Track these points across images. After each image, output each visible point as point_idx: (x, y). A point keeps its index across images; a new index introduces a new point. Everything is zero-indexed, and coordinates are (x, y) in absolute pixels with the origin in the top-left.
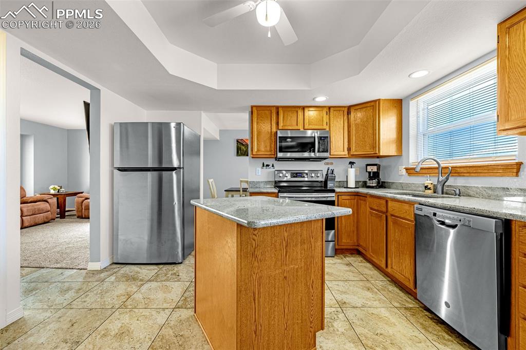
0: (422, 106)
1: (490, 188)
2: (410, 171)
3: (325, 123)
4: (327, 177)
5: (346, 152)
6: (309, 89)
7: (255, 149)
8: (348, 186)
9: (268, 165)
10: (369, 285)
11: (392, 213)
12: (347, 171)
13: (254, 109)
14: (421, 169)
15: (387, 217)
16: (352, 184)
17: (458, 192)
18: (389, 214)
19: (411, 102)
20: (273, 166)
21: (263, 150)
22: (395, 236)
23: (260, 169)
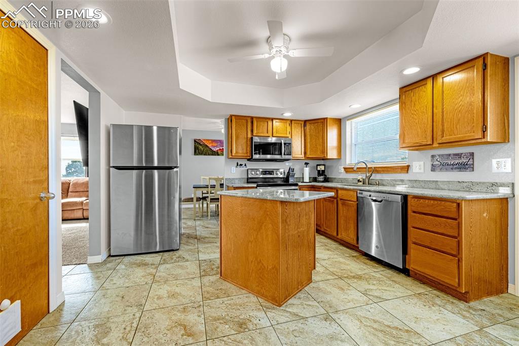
0: (354, 125)
1: (395, 180)
2: (347, 170)
3: (288, 133)
4: (289, 175)
5: (303, 155)
6: (282, 107)
7: (234, 151)
8: (304, 181)
9: (241, 165)
10: (327, 248)
11: (341, 198)
12: (303, 170)
13: (233, 117)
14: (357, 168)
15: (337, 201)
16: (307, 179)
17: (377, 183)
18: (339, 199)
19: (347, 122)
20: (245, 165)
21: (241, 152)
22: (343, 213)
23: (234, 168)
